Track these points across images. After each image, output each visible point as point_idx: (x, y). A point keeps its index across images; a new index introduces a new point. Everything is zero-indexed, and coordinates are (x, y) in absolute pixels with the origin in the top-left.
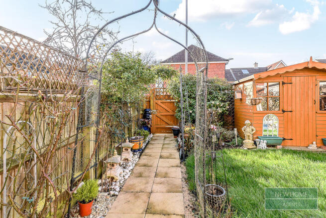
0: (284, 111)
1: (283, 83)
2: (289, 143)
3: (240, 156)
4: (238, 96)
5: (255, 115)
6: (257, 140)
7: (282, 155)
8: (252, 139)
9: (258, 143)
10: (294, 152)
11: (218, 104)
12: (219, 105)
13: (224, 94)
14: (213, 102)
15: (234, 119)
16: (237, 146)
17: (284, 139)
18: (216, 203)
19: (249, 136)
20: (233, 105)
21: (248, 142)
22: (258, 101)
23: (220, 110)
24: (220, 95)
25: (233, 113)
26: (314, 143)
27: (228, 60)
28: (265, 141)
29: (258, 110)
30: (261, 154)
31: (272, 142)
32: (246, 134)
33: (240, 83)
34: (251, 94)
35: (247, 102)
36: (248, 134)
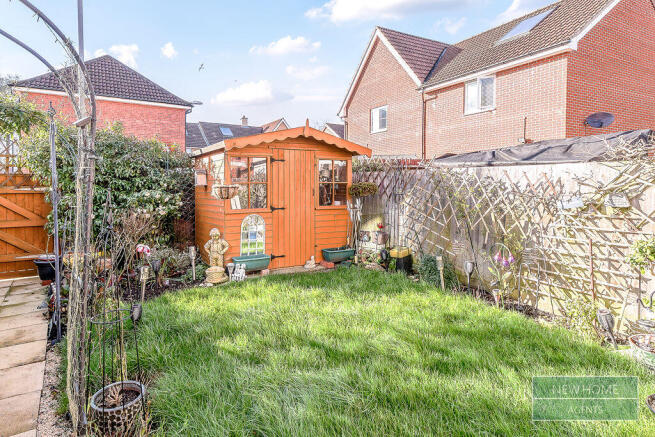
0: (273, 209)
1: (272, 160)
2: (279, 262)
3: (195, 303)
4: (200, 180)
5: (228, 217)
6: (229, 264)
7: (266, 286)
8: (221, 264)
9: (230, 271)
10: (284, 278)
11: (158, 196)
12: (160, 199)
13: (174, 176)
14: (147, 193)
15: (194, 226)
16: (194, 282)
17: (273, 257)
18: (119, 425)
19: (217, 259)
20: (193, 198)
21: (215, 272)
22: (231, 191)
23: (162, 211)
24: (165, 178)
25: (193, 214)
26: (313, 257)
27: (190, 105)
28: (244, 265)
29: (234, 207)
30: (234, 290)
31: (253, 266)
32: (212, 255)
33: (203, 155)
34: (222, 176)
35: (213, 194)
36: (215, 255)
